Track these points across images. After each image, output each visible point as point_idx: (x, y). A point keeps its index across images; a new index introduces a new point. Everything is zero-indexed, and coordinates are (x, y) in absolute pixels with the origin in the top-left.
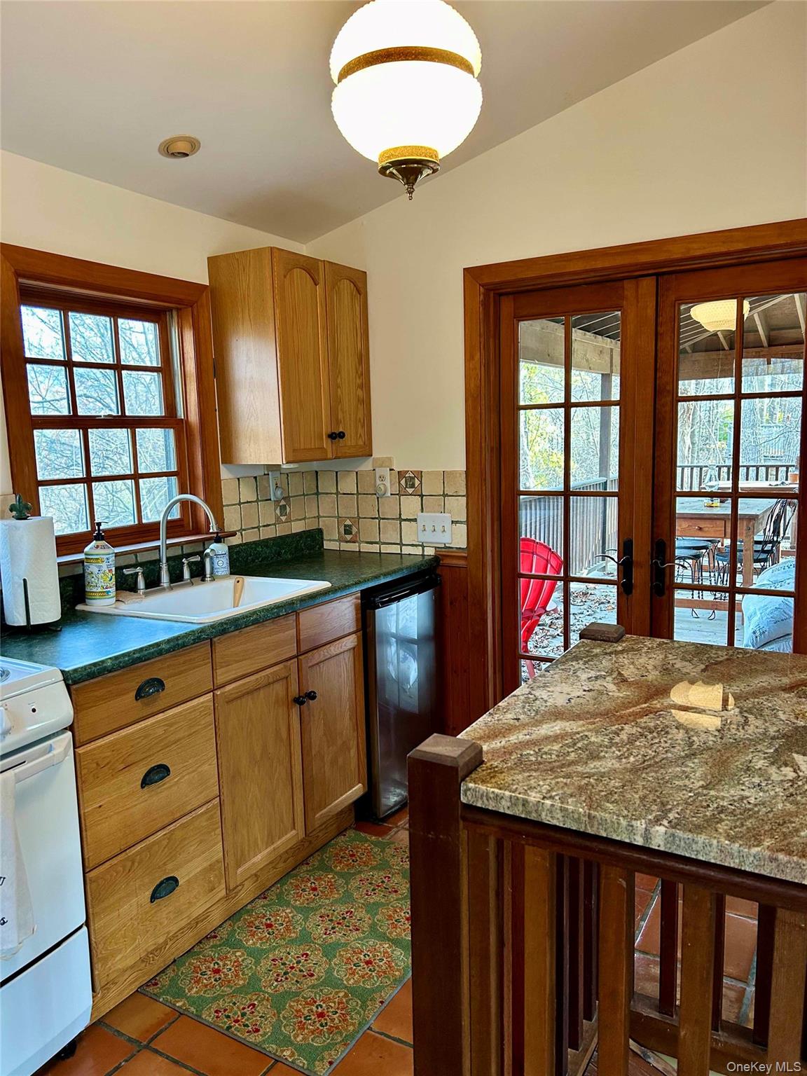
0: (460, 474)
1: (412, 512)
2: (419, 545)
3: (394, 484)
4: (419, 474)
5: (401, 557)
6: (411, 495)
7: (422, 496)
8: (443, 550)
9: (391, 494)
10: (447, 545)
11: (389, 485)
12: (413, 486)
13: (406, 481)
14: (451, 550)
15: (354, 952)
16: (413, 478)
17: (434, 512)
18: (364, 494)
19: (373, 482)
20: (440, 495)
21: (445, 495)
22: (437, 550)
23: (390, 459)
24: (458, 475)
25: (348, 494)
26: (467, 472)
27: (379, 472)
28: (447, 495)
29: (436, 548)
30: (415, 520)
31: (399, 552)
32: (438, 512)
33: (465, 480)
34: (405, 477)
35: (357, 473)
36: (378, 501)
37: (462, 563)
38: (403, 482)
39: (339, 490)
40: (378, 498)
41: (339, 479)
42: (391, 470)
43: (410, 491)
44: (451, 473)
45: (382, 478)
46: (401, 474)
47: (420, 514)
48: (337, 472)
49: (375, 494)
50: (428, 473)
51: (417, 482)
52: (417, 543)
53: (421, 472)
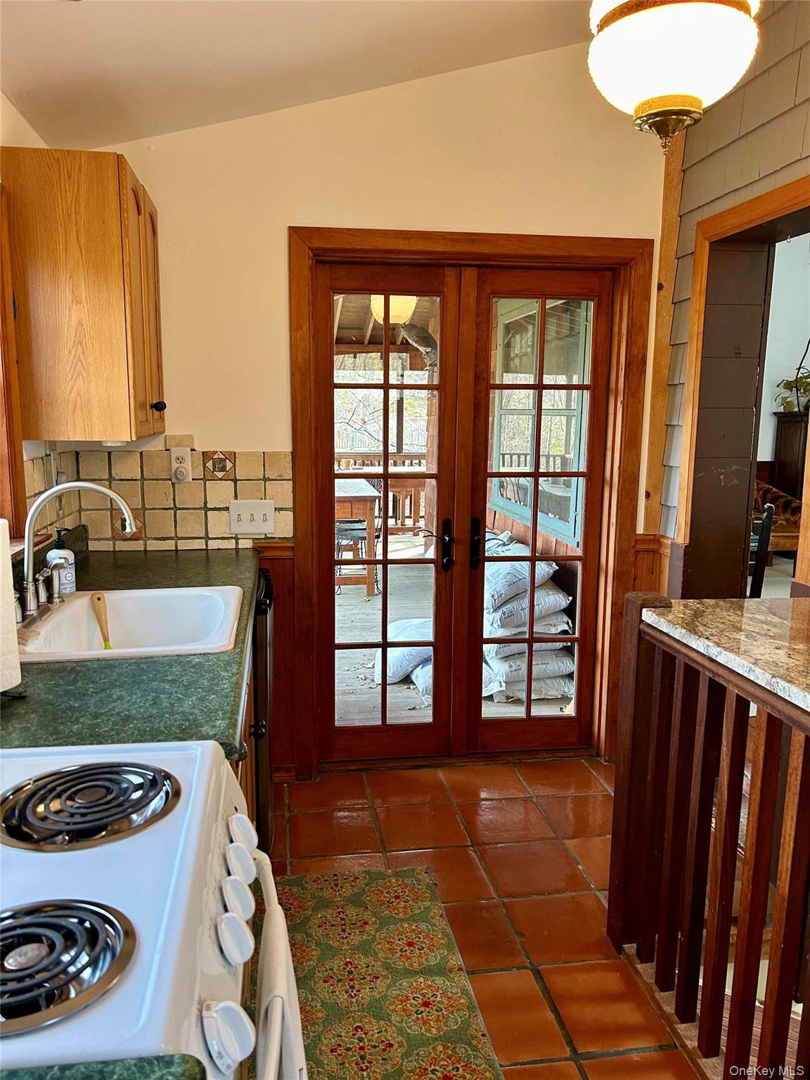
0: (285, 455)
1: (222, 499)
2: (232, 538)
3: (197, 466)
4: (232, 456)
5: (207, 554)
6: (221, 479)
7: (235, 481)
8: (263, 541)
9: (193, 479)
10: (268, 536)
11: (190, 469)
12: (223, 469)
13: (214, 464)
14: (274, 540)
15: (401, 1001)
16: (224, 460)
17: (252, 499)
18: (153, 480)
19: (166, 465)
20: (260, 480)
21: (265, 479)
22: (255, 541)
23: (191, 437)
24: (282, 456)
25: (128, 480)
26: (294, 454)
27: (175, 452)
28: (269, 479)
29: (253, 539)
30: (227, 509)
31: (204, 547)
32: (258, 498)
33: (291, 463)
34: (212, 458)
35: (141, 453)
36: (174, 488)
37: (288, 554)
38: (210, 464)
39: (113, 475)
40: (173, 484)
41: (112, 462)
42: (193, 450)
43: (220, 475)
44: (274, 454)
45: (180, 460)
46: (206, 456)
47: (233, 501)
48: (109, 453)
49: (170, 480)
50: (243, 454)
51: (229, 465)
52: (229, 536)
53: (235, 453)
